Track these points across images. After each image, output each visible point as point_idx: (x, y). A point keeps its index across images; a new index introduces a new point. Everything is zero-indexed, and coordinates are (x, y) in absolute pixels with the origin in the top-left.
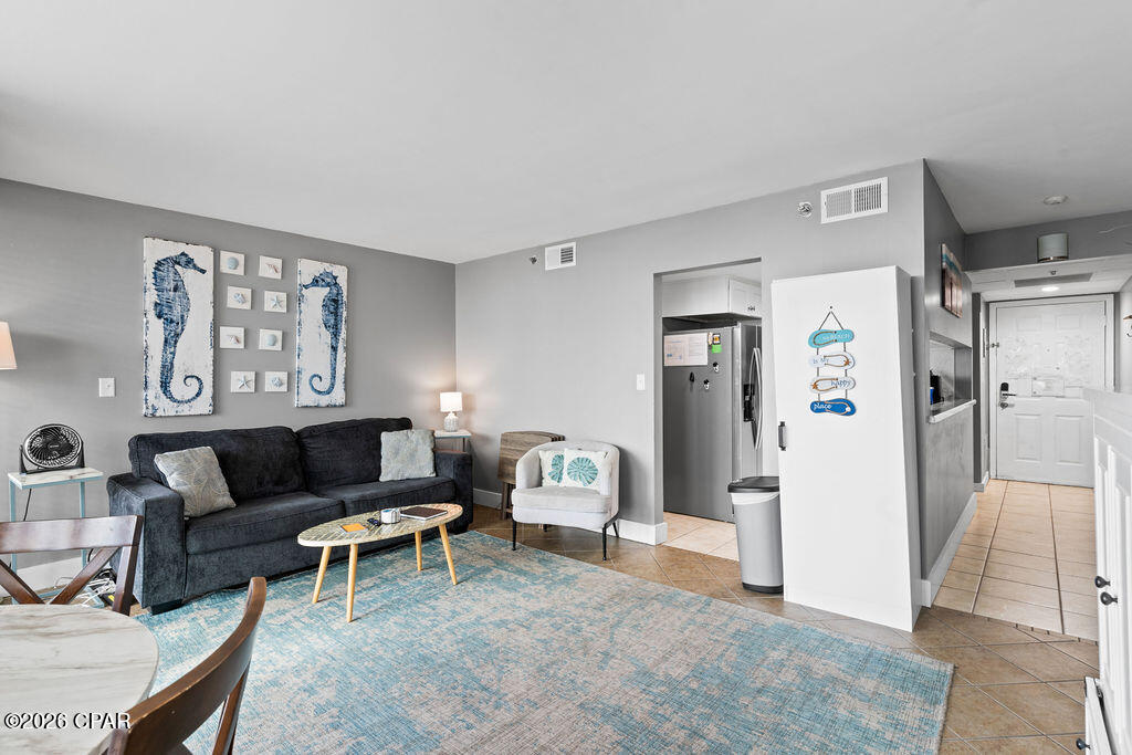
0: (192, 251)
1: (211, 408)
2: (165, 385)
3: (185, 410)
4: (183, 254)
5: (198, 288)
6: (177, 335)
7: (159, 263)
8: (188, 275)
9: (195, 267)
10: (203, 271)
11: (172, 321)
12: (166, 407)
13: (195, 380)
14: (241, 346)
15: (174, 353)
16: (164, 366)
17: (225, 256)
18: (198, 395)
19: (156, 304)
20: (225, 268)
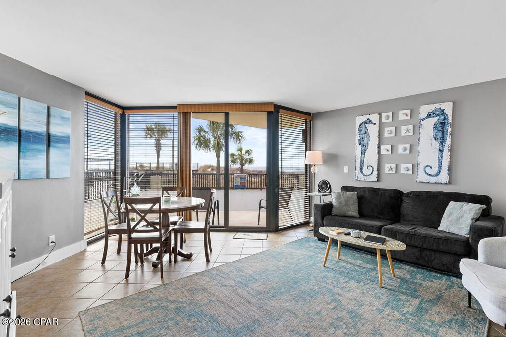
0: (371, 117)
1: (376, 179)
2: (361, 169)
3: (367, 179)
4: (368, 119)
5: (373, 130)
6: (365, 150)
7: (360, 125)
8: (369, 127)
9: (372, 123)
10: (375, 124)
11: (364, 145)
12: (361, 177)
13: (371, 167)
14: (390, 153)
15: (364, 157)
16: (361, 162)
17: (384, 115)
18: (372, 173)
19: (359, 140)
20: (384, 120)
